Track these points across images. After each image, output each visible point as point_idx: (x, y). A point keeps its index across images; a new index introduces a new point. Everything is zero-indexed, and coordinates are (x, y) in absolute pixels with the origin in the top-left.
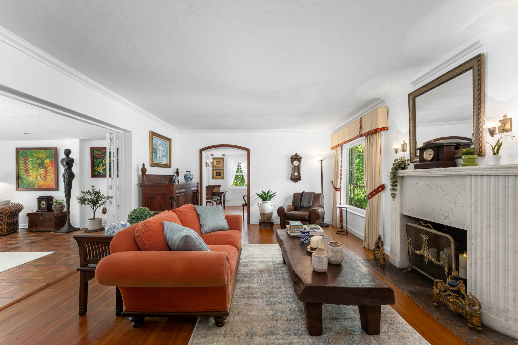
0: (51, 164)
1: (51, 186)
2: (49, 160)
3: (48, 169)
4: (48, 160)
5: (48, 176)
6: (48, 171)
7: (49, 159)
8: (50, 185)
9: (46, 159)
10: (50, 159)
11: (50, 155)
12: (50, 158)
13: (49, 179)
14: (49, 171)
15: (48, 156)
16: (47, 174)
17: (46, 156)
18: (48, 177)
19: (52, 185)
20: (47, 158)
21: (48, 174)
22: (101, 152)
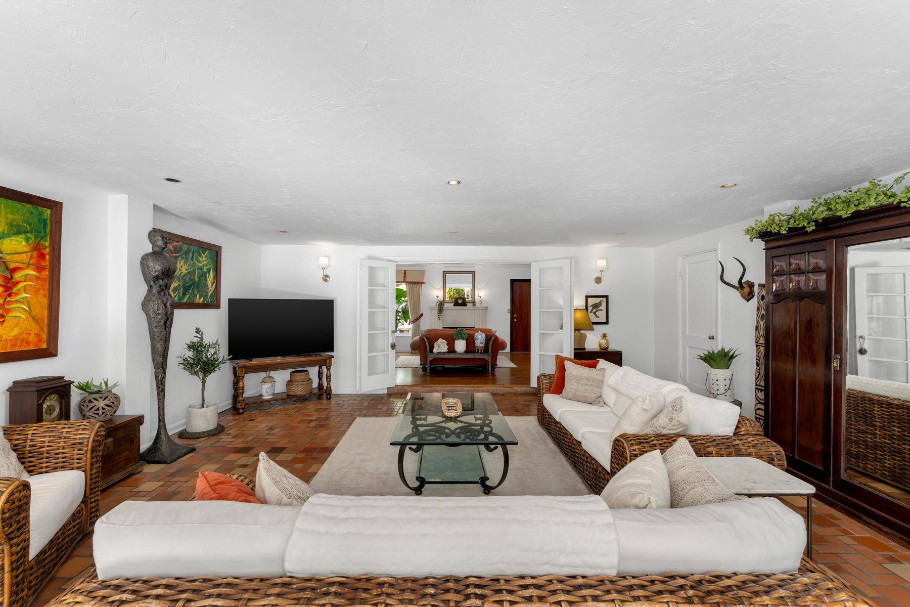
0: (32, 257)
1: (28, 343)
2: (24, 243)
3: (18, 276)
4: (20, 243)
5: (17, 301)
6: (18, 283)
7: (23, 236)
8: (24, 336)
9: (9, 236)
10: (27, 240)
11: (30, 224)
12: (29, 235)
13: (19, 314)
14: (21, 285)
15: (19, 225)
16: (10, 295)
17: (11, 225)
18: (15, 306)
19: (31, 338)
20: (18, 233)
21: (17, 294)
22: (174, 247)
